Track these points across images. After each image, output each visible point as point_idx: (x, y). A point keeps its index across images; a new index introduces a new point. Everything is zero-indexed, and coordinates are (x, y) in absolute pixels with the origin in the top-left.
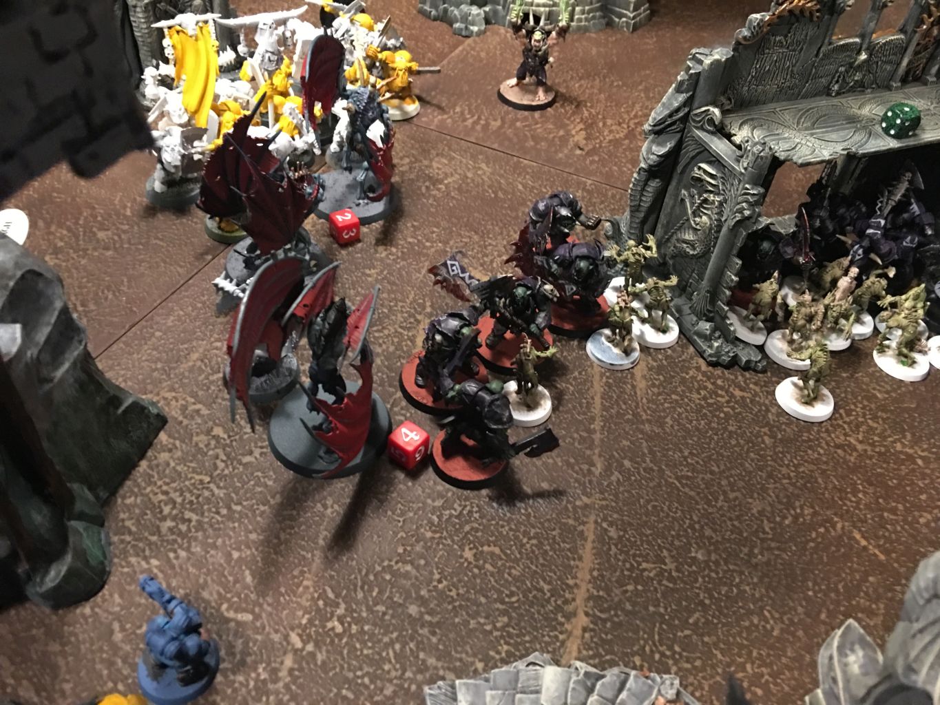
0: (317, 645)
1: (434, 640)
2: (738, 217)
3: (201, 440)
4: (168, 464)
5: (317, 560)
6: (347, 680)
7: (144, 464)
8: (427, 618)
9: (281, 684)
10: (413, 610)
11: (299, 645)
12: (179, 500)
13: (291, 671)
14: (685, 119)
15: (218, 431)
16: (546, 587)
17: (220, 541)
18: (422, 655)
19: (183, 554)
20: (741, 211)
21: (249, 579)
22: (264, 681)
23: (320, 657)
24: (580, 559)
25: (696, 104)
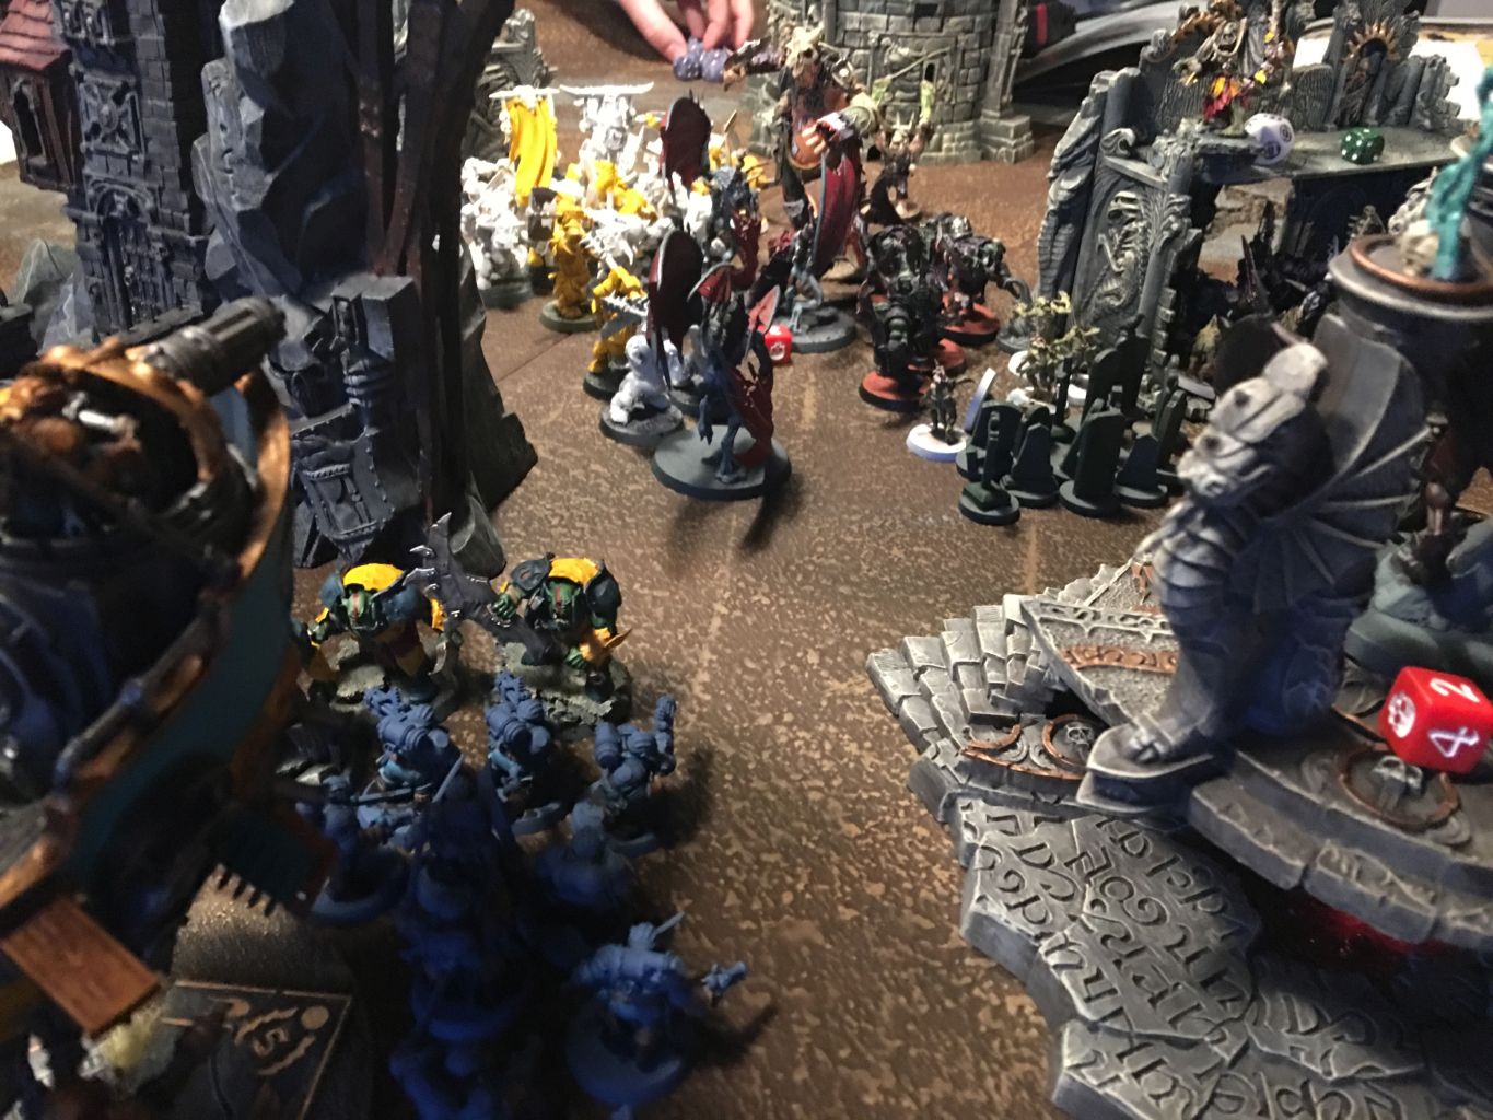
0: (743, 610)
1: (873, 609)
2: (1166, 235)
3: (578, 473)
4: (547, 490)
5: (730, 556)
6: (781, 635)
7: (520, 490)
8: (861, 594)
9: (712, 638)
10: (844, 589)
11: (724, 611)
12: (566, 515)
13: (720, 629)
14: (1095, 148)
15: (595, 467)
16: (989, 575)
17: (619, 543)
18: (861, 619)
20: (1168, 228)
21: (658, 568)
22: (693, 635)
23: (750, 620)
24: (1025, 556)
25: (1106, 128)
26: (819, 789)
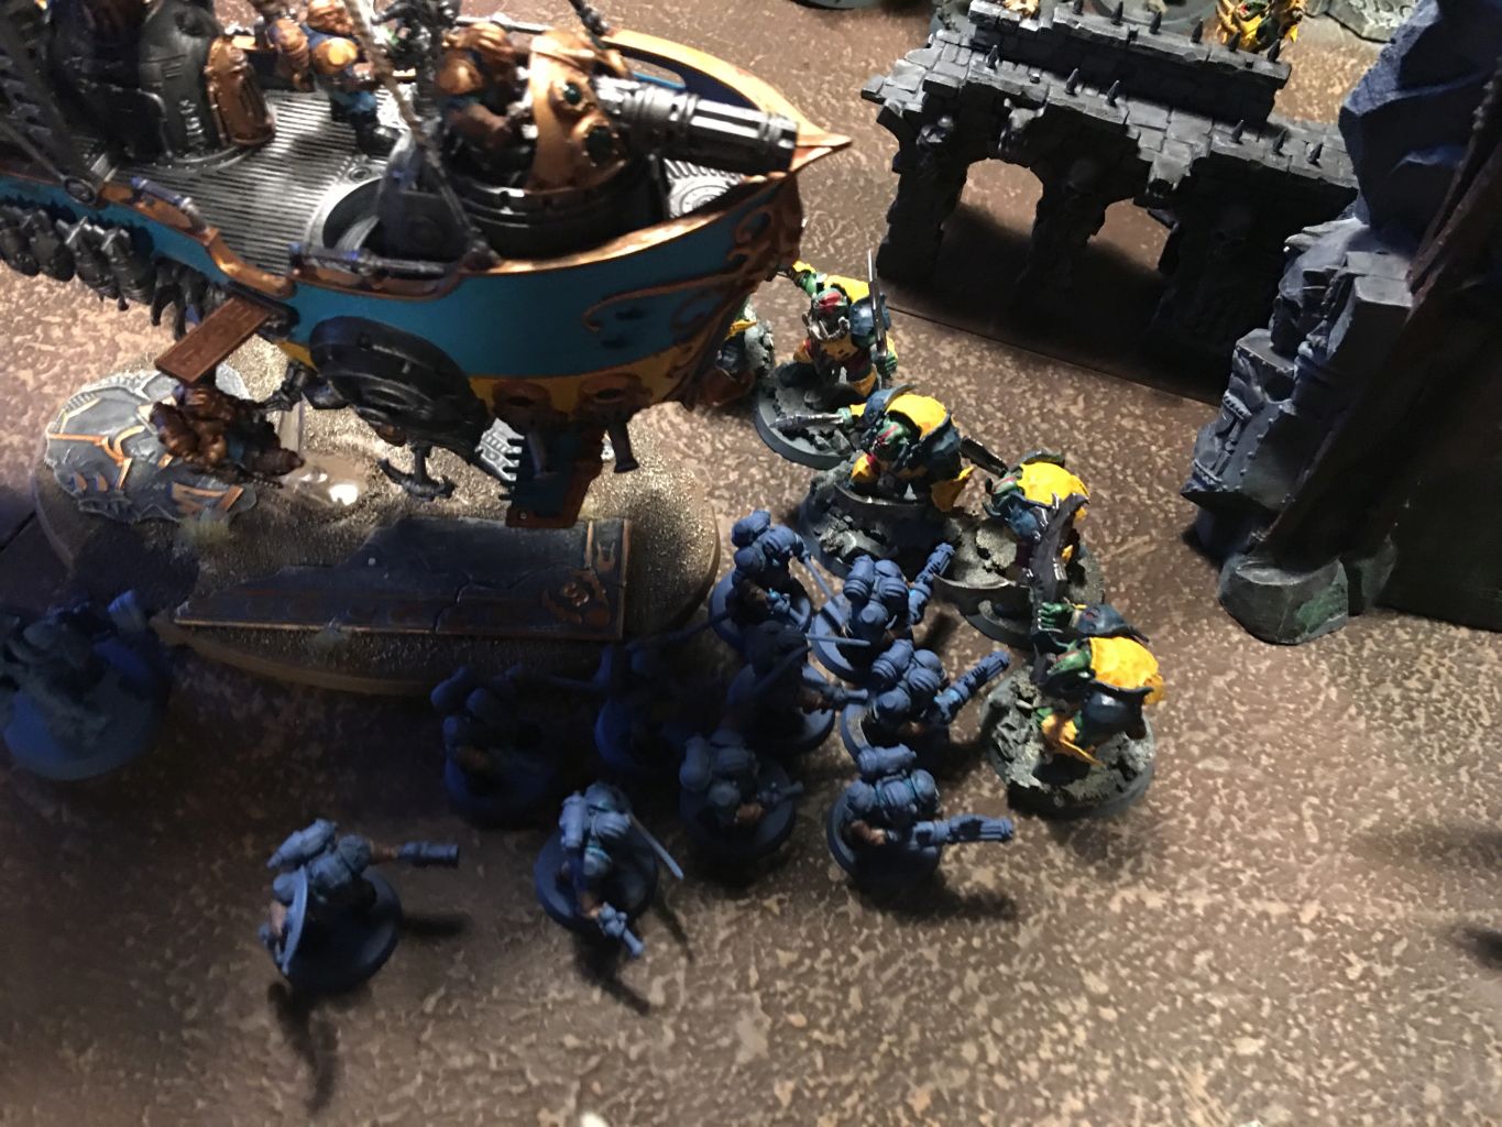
4: (1480, 663)
5: (1440, 916)
6: (1284, 1000)
7: (1464, 633)
9: (1241, 904)
10: (1433, 1093)
11: (1306, 918)
12: (1435, 695)
13: (1265, 915)
17: (1402, 767)
18: (1368, 1119)
19: (1361, 725)
21: (1367, 822)
22: (1237, 881)
23: (1300, 953)
26: (983, 1056)
